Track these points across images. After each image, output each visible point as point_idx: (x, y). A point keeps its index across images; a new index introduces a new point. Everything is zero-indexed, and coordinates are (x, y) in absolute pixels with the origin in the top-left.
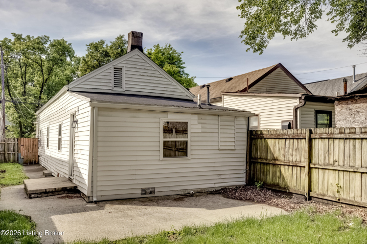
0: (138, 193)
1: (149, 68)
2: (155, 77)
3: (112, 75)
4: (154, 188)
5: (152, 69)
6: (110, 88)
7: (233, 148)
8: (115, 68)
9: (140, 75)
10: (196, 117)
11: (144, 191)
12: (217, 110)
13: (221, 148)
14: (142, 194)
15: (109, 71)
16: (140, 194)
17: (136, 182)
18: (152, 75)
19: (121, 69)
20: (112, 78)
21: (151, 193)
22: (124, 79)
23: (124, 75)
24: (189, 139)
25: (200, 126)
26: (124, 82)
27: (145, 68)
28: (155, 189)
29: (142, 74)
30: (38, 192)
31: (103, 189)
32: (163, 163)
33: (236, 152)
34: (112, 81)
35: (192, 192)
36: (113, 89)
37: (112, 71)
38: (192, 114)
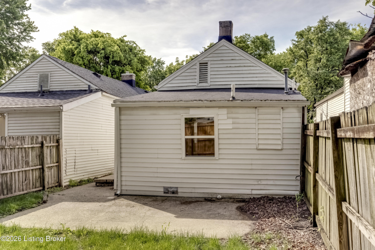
0: (160, 191)
1: (237, 58)
2: (244, 66)
3: (198, 70)
4: (177, 188)
5: (242, 58)
6: (196, 84)
7: (280, 148)
8: (200, 64)
9: (227, 67)
10: (224, 111)
11: (167, 190)
12: (252, 101)
13: (261, 147)
14: (165, 193)
15: (194, 67)
16: (163, 193)
17: (158, 180)
18: (241, 65)
19: (207, 63)
20: (198, 74)
21: (173, 193)
22: (209, 73)
23: (209, 70)
24: (215, 137)
25: (230, 121)
26: (209, 77)
27: (233, 58)
28: (179, 189)
29: (229, 65)
30: (101, 181)
31: (128, 183)
32: (186, 162)
33: (284, 152)
34: (198, 77)
35: (219, 196)
36: (198, 85)
37: (198, 67)
38: (219, 107)
